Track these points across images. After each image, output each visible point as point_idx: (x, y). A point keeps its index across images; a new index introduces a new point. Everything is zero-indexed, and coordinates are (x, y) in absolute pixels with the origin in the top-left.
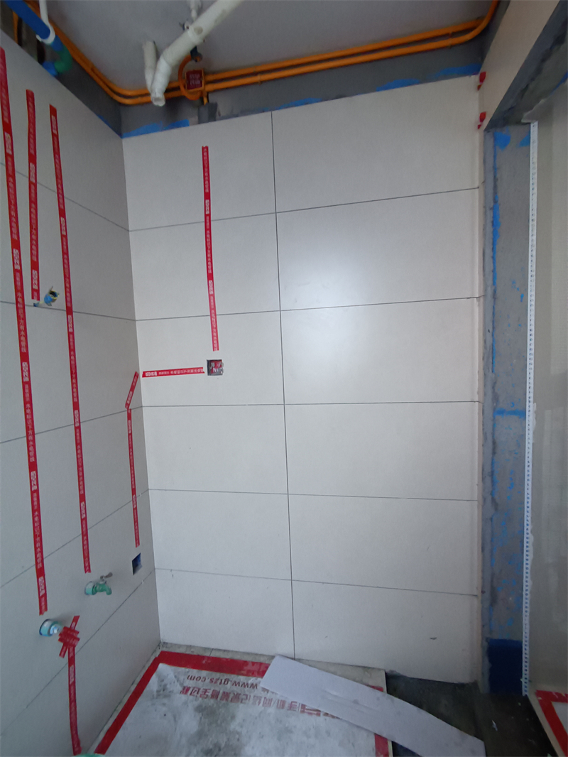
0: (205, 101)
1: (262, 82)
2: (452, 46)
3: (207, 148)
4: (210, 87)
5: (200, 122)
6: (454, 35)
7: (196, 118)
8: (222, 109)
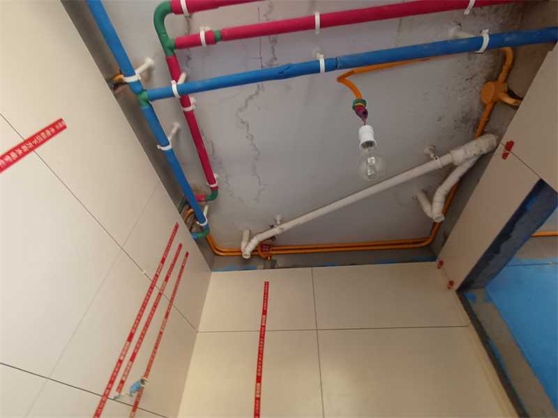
0: (269, 258)
1: (305, 253)
2: (414, 248)
3: (268, 282)
4: (274, 252)
5: (265, 268)
6: (414, 243)
7: (262, 266)
8: (279, 263)
